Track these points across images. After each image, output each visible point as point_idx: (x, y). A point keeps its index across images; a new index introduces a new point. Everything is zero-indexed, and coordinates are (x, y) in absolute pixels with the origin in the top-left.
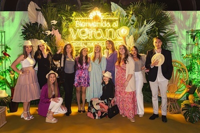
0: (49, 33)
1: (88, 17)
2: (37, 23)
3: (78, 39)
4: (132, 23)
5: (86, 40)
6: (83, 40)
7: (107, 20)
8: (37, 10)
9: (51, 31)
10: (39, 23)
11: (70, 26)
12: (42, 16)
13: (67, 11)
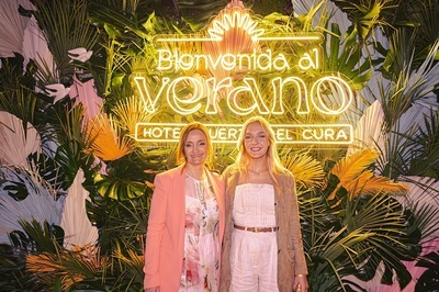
0: (60, 92)
1: (204, 34)
2: (19, 58)
3: (166, 115)
4: (376, 55)
5: (196, 118)
6: (184, 119)
7: (277, 46)
8: (22, 11)
9: (67, 85)
10: (27, 55)
11: (135, 65)
12: (36, 31)
13: (129, 15)
